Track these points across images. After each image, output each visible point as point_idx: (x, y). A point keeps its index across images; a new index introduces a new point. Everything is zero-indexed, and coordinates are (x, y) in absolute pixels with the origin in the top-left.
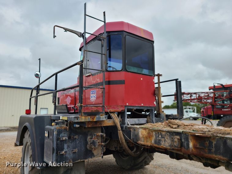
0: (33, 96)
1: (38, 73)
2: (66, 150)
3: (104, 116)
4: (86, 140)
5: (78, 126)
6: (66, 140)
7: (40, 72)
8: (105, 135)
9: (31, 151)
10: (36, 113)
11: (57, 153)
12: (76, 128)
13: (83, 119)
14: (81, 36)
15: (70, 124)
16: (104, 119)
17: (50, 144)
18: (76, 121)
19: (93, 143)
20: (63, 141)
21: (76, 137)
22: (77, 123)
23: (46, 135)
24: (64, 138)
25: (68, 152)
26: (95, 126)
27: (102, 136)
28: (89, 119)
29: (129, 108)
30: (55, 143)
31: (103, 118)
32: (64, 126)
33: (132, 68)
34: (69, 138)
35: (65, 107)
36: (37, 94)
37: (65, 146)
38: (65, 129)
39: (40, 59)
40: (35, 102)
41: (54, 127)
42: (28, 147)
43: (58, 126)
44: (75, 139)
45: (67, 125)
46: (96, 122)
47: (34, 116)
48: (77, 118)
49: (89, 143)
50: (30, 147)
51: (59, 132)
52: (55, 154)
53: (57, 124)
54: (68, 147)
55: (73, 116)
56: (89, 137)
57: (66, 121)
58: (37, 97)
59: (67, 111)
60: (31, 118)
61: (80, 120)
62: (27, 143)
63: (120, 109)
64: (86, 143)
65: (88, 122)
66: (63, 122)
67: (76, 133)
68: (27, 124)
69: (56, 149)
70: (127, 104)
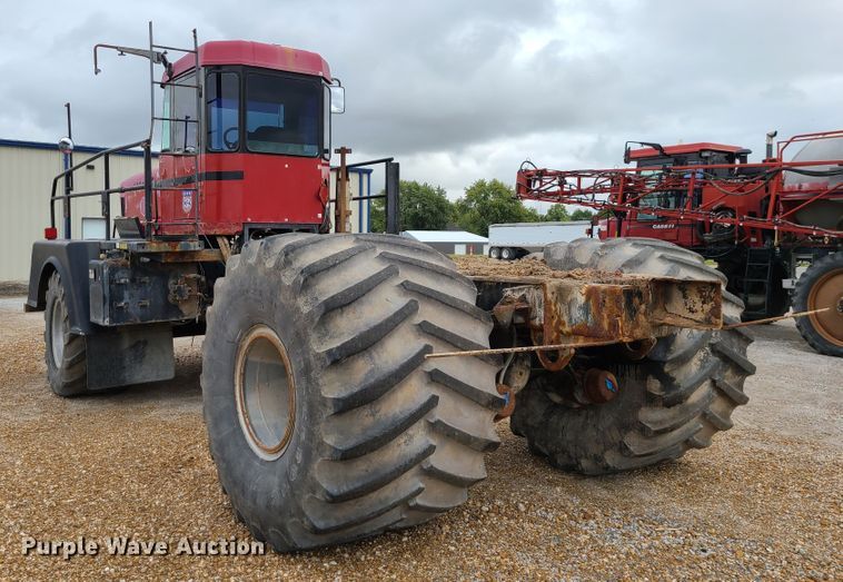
0: (57, 195)
1: (67, 140)
2: (128, 301)
3: (197, 243)
4: (165, 286)
5: (148, 260)
6: (125, 284)
7: (70, 137)
8: (203, 279)
9: (66, 310)
10: (68, 235)
11: (111, 305)
12: (144, 263)
13: (154, 247)
14: (159, 60)
15: (134, 257)
16: (198, 248)
17: (98, 290)
18: (141, 250)
19: (179, 291)
20: (120, 284)
21: (146, 279)
22: (146, 255)
23: (92, 276)
24: (122, 281)
25: (131, 305)
26: (180, 260)
27: (199, 280)
28: (165, 247)
29: (254, 227)
30: (107, 288)
31: (195, 245)
32: (123, 260)
33: (261, 143)
34: (133, 280)
35: (134, 224)
36: (68, 192)
37: (126, 294)
38: (124, 266)
39: (68, 106)
40: (65, 211)
41: (103, 261)
42: (59, 304)
43: (110, 259)
44: (144, 283)
45: (127, 258)
46: (182, 254)
47: (67, 242)
48: (143, 246)
49: (171, 292)
50: (63, 304)
51: (113, 270)
52: (107, 306)
53: (109, 256)
54: (131, 295)
55: (135, 242)
56: (171, 282)
57: (126, 251)
58: (69, 198)
59: (138, 233)
60: (60, 247)
61: (148, 250)
62: (56, 298)
63: (233, 230)
64: (168, 292)
65: (167, 252)
66: (121, 252)
67: (146, 273)
68: (52, 259)
69: (111, 297)
70: (249, 220)
